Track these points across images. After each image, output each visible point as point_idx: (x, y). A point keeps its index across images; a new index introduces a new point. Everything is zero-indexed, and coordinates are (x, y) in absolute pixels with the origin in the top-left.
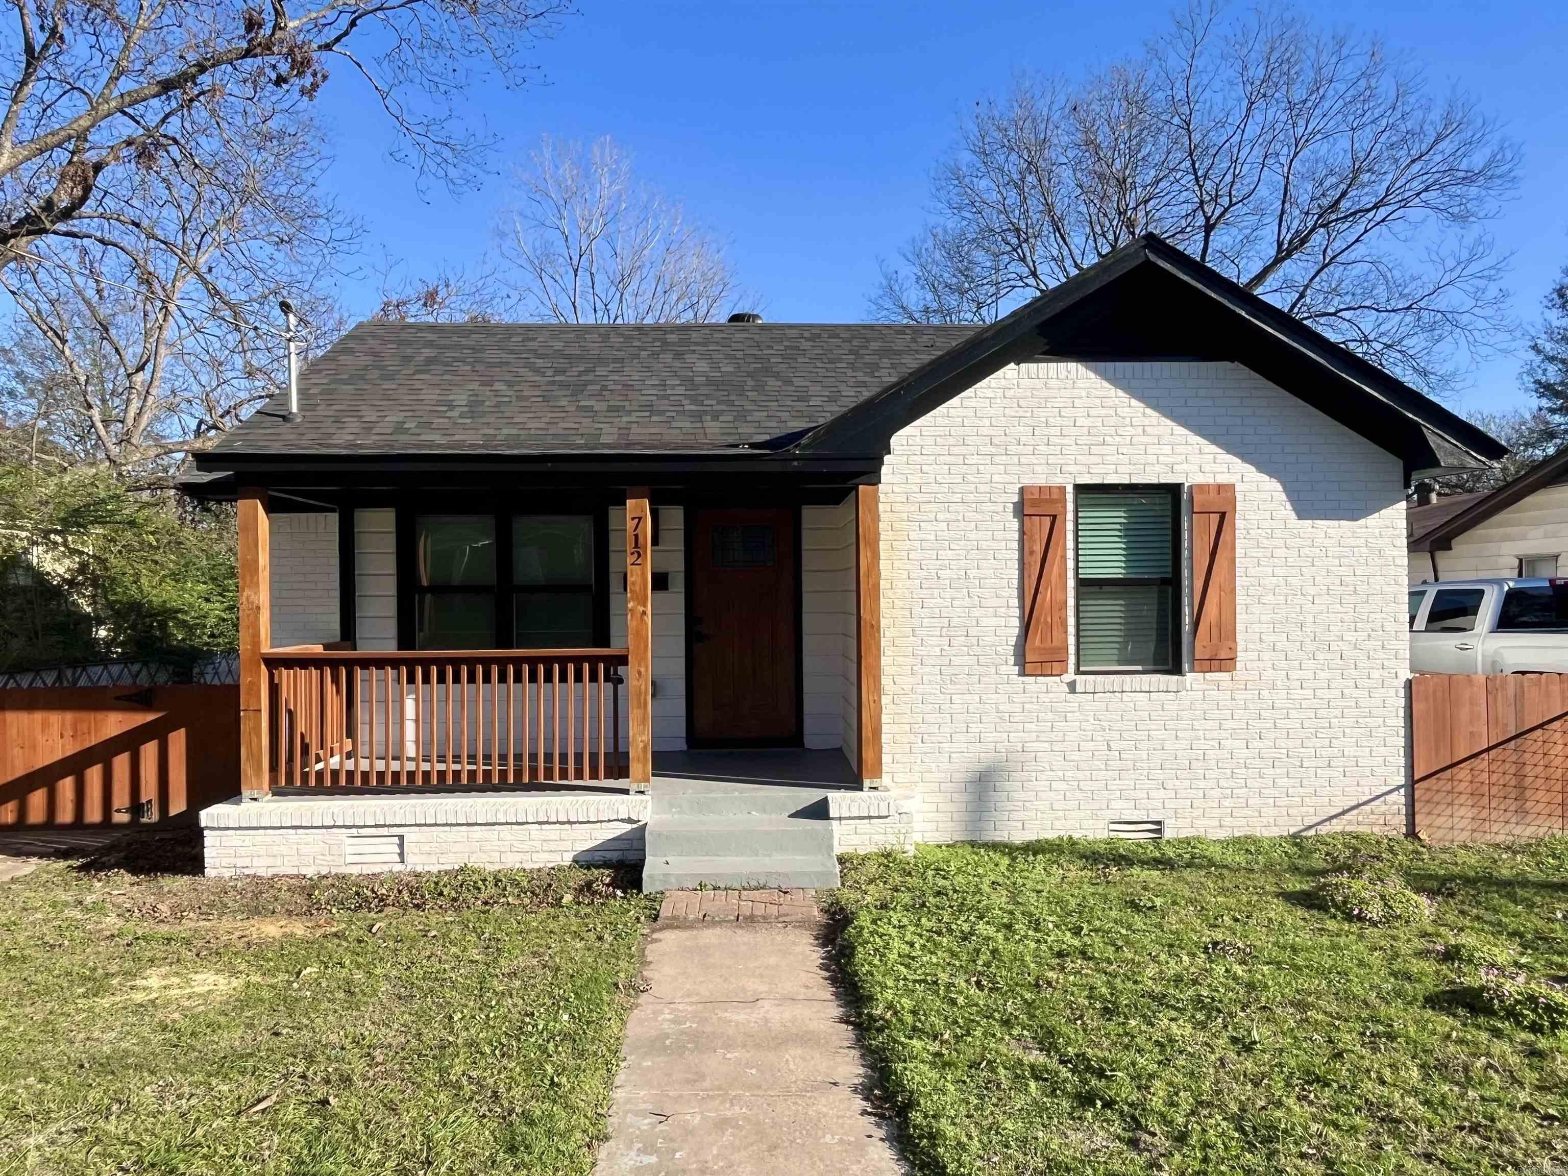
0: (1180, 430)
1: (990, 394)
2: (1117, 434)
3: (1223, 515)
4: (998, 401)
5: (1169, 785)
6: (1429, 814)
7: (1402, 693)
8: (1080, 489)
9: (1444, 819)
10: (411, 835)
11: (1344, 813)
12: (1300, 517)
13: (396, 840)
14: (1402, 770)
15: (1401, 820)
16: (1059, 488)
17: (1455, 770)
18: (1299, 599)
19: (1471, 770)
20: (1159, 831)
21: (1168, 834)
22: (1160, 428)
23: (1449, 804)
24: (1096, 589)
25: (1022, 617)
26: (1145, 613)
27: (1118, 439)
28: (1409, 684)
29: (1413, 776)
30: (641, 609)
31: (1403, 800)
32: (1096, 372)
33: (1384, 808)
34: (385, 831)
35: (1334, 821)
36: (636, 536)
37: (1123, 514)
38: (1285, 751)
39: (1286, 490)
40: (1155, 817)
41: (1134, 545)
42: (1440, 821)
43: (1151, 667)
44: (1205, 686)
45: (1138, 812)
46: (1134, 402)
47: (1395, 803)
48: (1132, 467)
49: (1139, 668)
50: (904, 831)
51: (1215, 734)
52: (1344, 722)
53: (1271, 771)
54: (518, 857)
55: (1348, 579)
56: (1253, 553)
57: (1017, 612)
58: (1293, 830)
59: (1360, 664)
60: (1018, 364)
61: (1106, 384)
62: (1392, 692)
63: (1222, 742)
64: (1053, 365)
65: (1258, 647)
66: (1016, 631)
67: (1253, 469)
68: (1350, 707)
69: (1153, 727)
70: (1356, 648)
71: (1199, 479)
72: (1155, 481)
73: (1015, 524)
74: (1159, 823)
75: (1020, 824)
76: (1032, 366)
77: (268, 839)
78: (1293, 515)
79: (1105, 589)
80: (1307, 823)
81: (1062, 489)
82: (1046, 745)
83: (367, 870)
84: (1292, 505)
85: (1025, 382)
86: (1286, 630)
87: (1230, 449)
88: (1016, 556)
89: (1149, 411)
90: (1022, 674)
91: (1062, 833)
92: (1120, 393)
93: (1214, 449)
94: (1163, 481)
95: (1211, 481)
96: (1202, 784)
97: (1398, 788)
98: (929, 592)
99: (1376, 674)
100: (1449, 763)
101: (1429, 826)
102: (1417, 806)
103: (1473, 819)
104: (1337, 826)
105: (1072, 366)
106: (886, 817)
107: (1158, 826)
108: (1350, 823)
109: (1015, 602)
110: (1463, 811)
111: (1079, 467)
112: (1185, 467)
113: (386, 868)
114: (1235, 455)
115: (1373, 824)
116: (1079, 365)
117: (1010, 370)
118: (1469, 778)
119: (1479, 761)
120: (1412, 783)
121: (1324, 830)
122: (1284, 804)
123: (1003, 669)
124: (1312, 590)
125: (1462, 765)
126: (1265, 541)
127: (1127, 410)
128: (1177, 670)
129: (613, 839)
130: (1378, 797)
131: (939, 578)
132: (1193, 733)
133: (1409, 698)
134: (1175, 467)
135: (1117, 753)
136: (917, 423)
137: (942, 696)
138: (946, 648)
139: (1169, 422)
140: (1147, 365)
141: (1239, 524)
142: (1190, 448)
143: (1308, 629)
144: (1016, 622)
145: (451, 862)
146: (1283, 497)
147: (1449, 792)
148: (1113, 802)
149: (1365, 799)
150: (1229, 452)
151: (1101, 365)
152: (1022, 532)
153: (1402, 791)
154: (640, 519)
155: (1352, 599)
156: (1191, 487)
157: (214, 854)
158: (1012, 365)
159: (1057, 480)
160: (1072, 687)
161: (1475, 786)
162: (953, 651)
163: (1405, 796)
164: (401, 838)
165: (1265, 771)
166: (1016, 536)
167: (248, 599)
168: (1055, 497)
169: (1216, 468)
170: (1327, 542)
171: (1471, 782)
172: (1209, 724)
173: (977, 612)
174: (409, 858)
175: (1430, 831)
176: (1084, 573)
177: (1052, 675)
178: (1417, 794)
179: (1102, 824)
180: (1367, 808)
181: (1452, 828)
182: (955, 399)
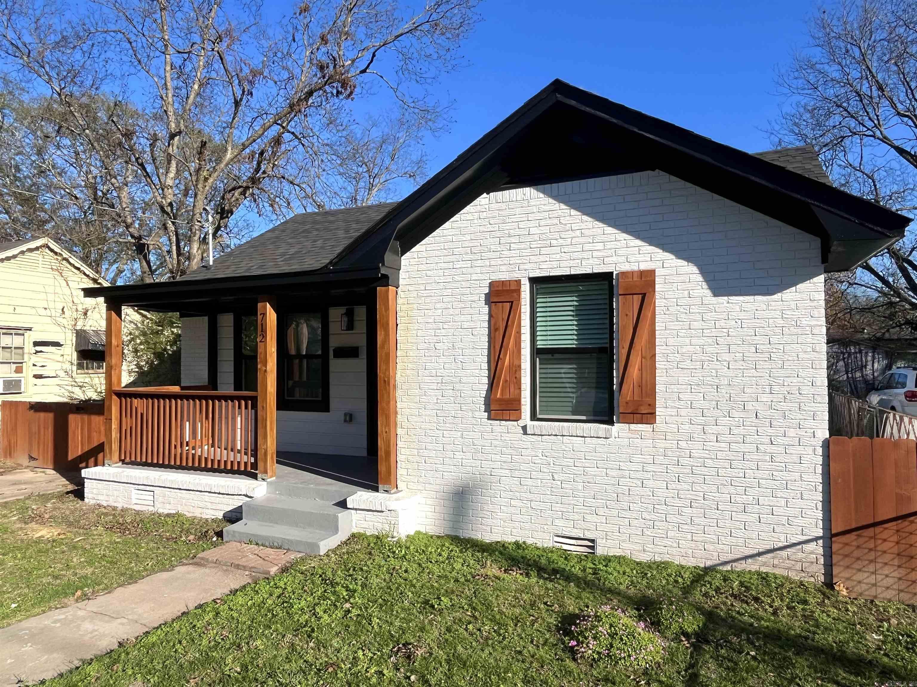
0: (610, 230)
1: (469, 217)
2: (561, 238)
3: (644, 295)
4: (476, 221)
5: (601, 512)
6: (848, 567)
7: (820, 451)
8: (533, 281)
9: (866, 575)
10: (157, 492)
11: (760, 554)
12: (715, 295)
13: (151, 494)
14: (820, 523)
15: (819, 570)
16: (516, 281)
17: (878, 529)
18: (716, 365)
19: (898, 531)
20: (592, 548)
21: (600, 551)
22: (594, 230)
23: (871, 561)
24: (550, 356)
25: (489, 377)
26: (586, 375)
27: (561, 241)
28: (827, 444)
29: (831, 530)
30: (264, 368)
31: (821, 550)
32: (544, 192)
33: (800, 555)
34: (147, 488)
35: (750, 561)
36: (262, 324)
37: (575, 299)
38: (701, 494)
39: (703, 272)
40: (589, 536)
41: (582, 322)
42: (860, 576)
43: (592, 418)
44: (630, 435)
45: (575, 530)
46: (573, 212)
47: (812, 553)
48: (572, 262)
49: (584, 418)
50: (393, 522)
51: (639, 475)
52: (759, 474)
53: (689, 510)
55: (762, 347)
56: (671, 326)
57: (486, 373)
58: (709, 563)
59: (774, 423)
60: (488, 194)
61: (551, 200)
62: (810, 450)
63: (645, 481)
64: (513, 191)
65: (677, 404)
66: (485, 387)
67: (672, 257)
68: (765, 461)
69: (587, 465)
70: (771, 407)
71: (626, 267)
72: (589, 271)
73: (486, 309)
74: (593, 541)
75: (488, 529)
76: (499, 194)
78: (708, 292)
79: (557, 356)
80: (723, 559)
81: (518, 282)
82: (507, 471)
83: (141, 509)
84: (708, 285)
85: (494, 206)
86: (702, 391)
87: (651, 242)
88: (487, 333)
89: (585, 218)
90: (489, 418)
91: (519, 539)
92: (563, 206)
93: (638, 242)
94: (596, 271)
95: (636, 268)
96: (627, 514)
97: (816, 539)
98: (430, 358)
99: (791, 433)
100: (872, 521)
101: (848, 579)
102: (835, 559)
103: (900, 579)
104: (752, 566)
105: (527, 190)
106: (382, 512)
107: (592, 544)
108: (764, 564)
109: (485, 366)
110: (886, 570)
111: (532, 265)
112: (614, 259)
113: (148, 508)
114: (657, 246)
115: (789, 569)
116: (532, 190)
117: (483, 199)
118: (895, 538)
119: (906, 523)
120: (830, 536)
121: (739, 567)
122: (701, 539)
123: (477, 414)
124: (726, 357)
125: (886, 526)
126: (683, 316)
127: (568, 218)
128: (609, 420)
130: (794, 545)
131: (436, 349)
132: (620, 472)
133: (827, 456)
134: (606, 259)
135: (559, 483)
136: (423, 242)
137: (438, 432)
138: (440, 397)
139: (601, 225)
140: (583, 182)
141: (659, 302)
142: (618, 243)
143: (723, 390)
144: (486, 380)
146: (700, 278)
147: (871, 550)
148: (557, 521)
149: (780, 545)
150: (651, 244)
151: (548, 186)
152: (490, 315)
153: (820, 542)
154: (264, 314)
155: (767, 365)
156: (617, 275)
157: (87, 491)
158: (485, 195)
159: (515, 276)
160: (526, 429)
161: (903, 547)
162: (445, 400)
163: (823, 547)
164: (153, 493)
165: (684, 510)
166: (487, 318)
168: (513, 288)
169: (640, 258)
170: (742, 315)
171: (897, 543)
172: (634, 467)
173: (460, 373)
174: (157, 505)
175: (849, 584)
176: (540, 344)
177: (509, 420)
178: (835, 547)
179: (548, 536)
180: (784, 553)
181: (875, 585)
182: (447, 223)
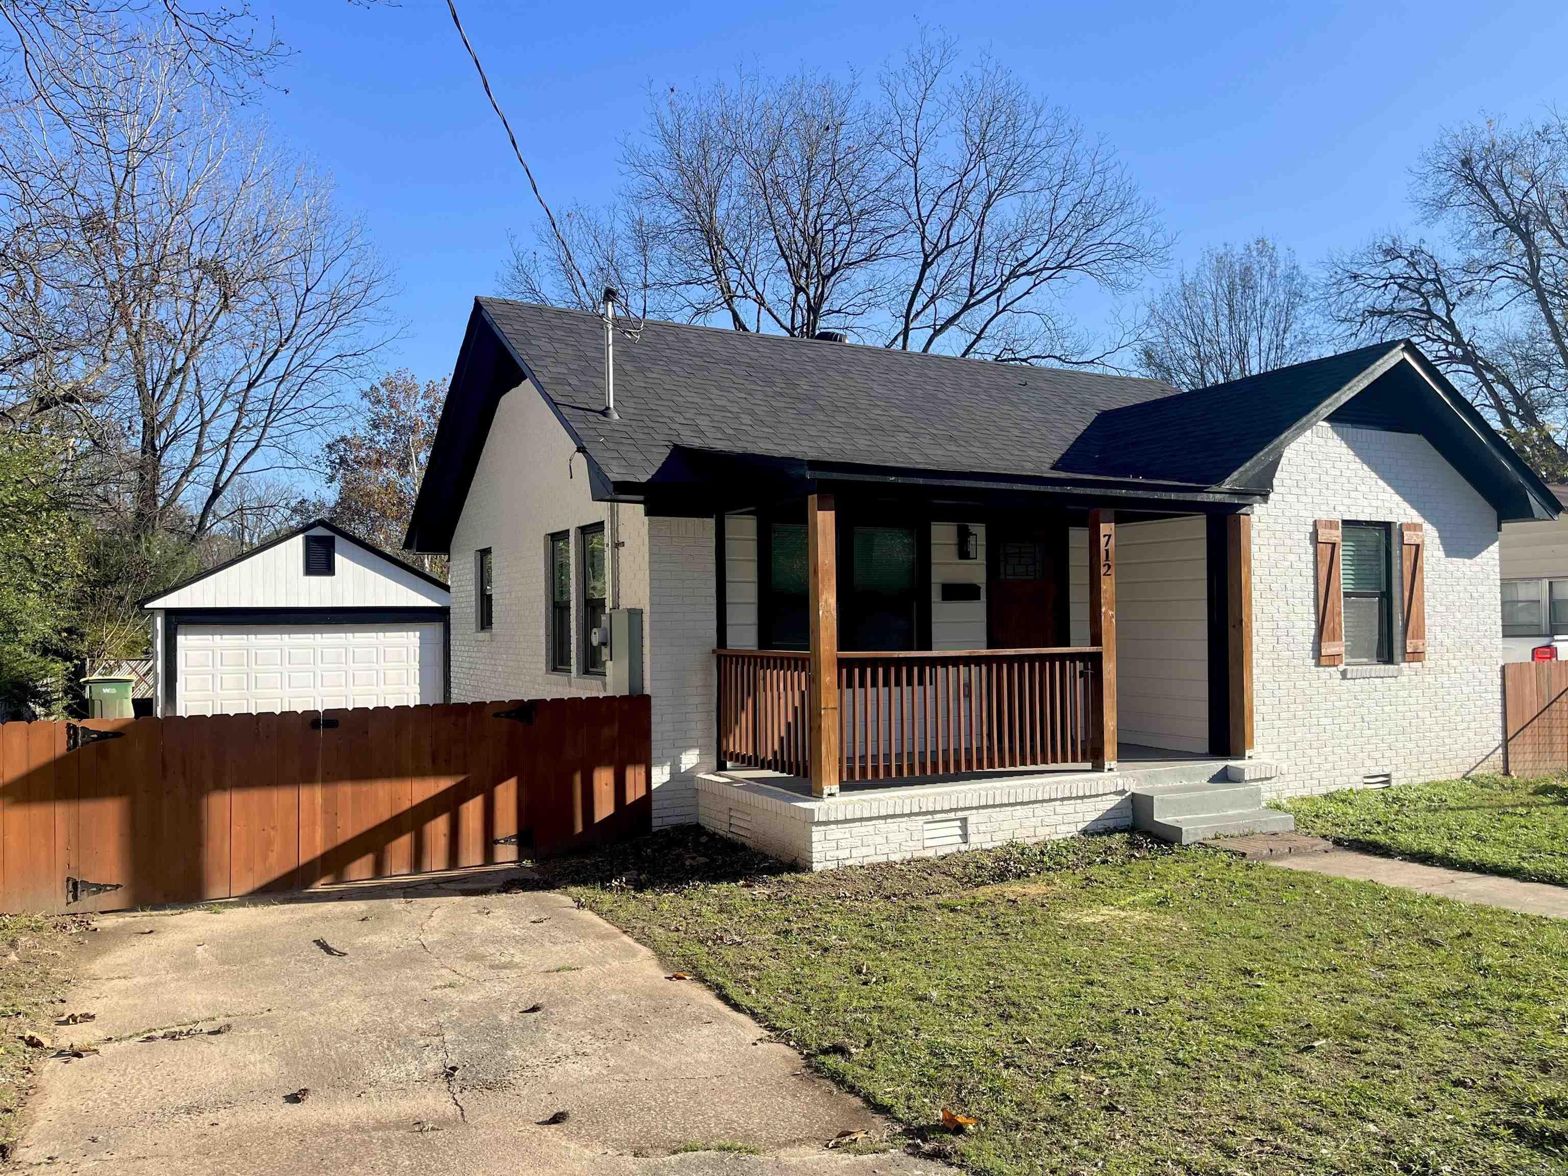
2: (1363, 484)
3: (1418, 546)
5: (1393, 747)
6: (1514, 758)
7: (1500, 675)
8: (1345, 523)
9: (1522, 764)
10: (973, 818)
11: (1483, 761)
12: (1446, 556)
13: (958, 823)
14: (1501, 730)
15: (1502, 767)
17: (1526, 729)
18: (1452, 609)
19: (1531, 729)
20: (1389, 782)
21: (1394, 783)
23: (1524, 753)
24: (1347, 600)
25: (1317, 621)
27: (1363, 487)
28: (1503, 669)
29: (1507, 736)
31: (1502, 754)
33: (1495, 757)
34: (952, 815)
35: (1478, 767)
38: (1448, 719)
40: (1387, 771)
42: (1520, 766)
44: (1410, 673)
45: (1378, 768)
47: (1499, 756)
48: (1370, 509)
50: (1281, 788)
51: (1415, 708)
52: (1475, 696)
53: (1442, 734)
54: (1047, 830)
55: (1474, 594)
56: (1431, 575)
57: (1313, 617)
62: (1495, 675)
65: (1435, 643)
66: (1313, 632)
69: (1385, 703)
70: (1479, 643)
71: (1404, 519)
72: (1382, 520)
73: (1311, 550)
74: (1389, 776)
75: (1317, 782)
77: (863, 829)
78: (1443, 554)
79: (1352, 600)
81: (1336, 523)
82: (1330, 719)
83: (941, 853)
84: (1443, 548)
85: (1316, 440)
86: (1447, 631)
88: (1312, 573)
90: (1318, 665)
91: (1339, 786)
94: (1386, 520)
95: (1410, 521)
96: (1409, 745)
99: (1488, 661)
100: (1523, 726)
101: (1515, 767)
102: (1509, 755)
103: (1532, 761)
106: (1271, 778)
107: (1387, 779)
108: (1482, 768)
109: (1312, 610)
110: (1528, 757)
111: (1344, 507)
112: (1397, 510)
113: (954, 849)
115: (1490, 768)
118: (1530, 734)
119: (1535, 723)
120: (1506, 742)
122: (1448, 757)
123: (1307, 661)
124: (1458, 602)
125: (1528, 727)
126: (1436, 566)
128: (1390, 660)
129: (1112, 809)
131: (1271, 590)
133: (1503, 678)
134: (1392, 510)
137: (1274, 683)
138: (1276, 645)
141: (1424, 553)
143: (1457, 630)
144: (1314, 625)
145: (1000, 840)
146: (1440, 542)
147: (1523, 747)
148: (1365, 761)
149: (1488, 751)
152: (1316, 555)
153: (1501, 748)
156: (1401, 525)
157: (820, 849)
159: (1333, 516)
160: (1344, 674)
161: (1532, 740)
162: (1280, 647)
163: (1503, 750)
164: (964, 820)
165: (1439, 733)
166: (1312, 560)
167: (826, 601)
170: (1464, 568)
171: (1531, 737)
172: (1412, 700)
173: (1292, 617)
174: (973, 839)
175: (1515, 770)
177: (1333, 666)
178: (1509, 748)
179: (1359, 778)
181: (1525, 770)
